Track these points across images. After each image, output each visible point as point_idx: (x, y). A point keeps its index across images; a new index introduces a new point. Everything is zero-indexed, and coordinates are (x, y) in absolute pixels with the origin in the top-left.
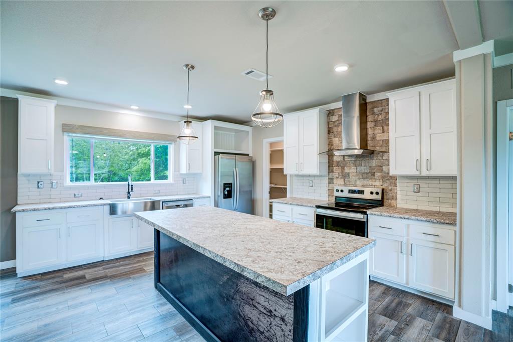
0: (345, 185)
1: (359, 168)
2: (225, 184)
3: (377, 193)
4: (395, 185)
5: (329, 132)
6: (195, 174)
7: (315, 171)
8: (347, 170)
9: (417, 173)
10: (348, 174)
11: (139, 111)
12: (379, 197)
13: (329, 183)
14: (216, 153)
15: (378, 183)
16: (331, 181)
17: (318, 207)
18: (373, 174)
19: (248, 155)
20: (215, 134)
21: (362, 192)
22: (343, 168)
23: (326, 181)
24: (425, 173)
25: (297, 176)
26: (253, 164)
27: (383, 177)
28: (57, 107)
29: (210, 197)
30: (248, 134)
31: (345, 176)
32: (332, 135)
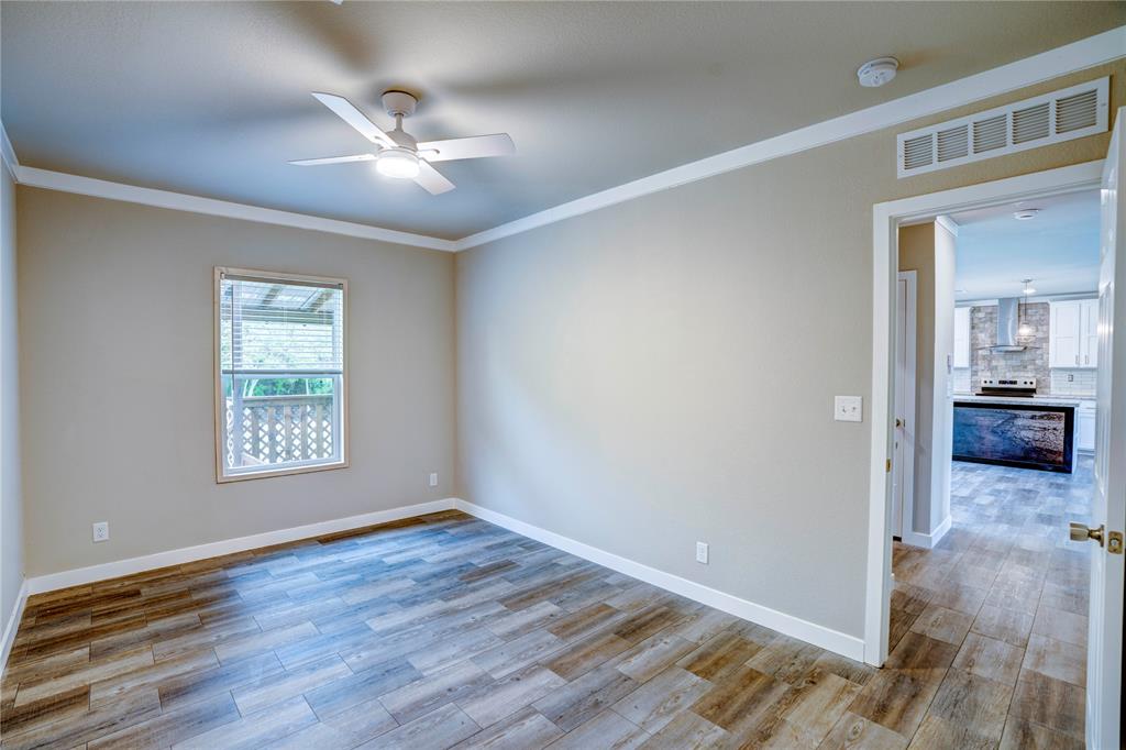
0: (994, 376)
1: (1009, 362)
3: (1031, 383)
4: (1049, 376)
5: (973, 328)
8: (994, 363)
9: (1076, 366)
10: (996, 367)
13: (972, 375)
15: (1030, 375)
16: (974, 373)
18: (1025, 367)
21: (1015, 383)
22: (990, 361)
23: (968, 373)
24: (1083, 365)
27: (1036, 370)
31: (992, 368)
32: (976, 330)
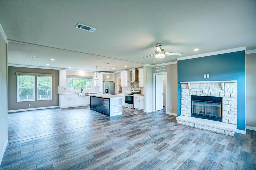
0: (134, 89)
1: (136, 85)
2: (106, 89)
3: (139, 91)
4: (142, 89)
5: (131, 76)
6: (98, 87)
7: (127, 86)
11: (84, 70)
12: (139, 92)
13: (131, 89)
14: (104, 81)
15: (139, 89)
17: (126, 94)
19: (113, 81)
20: (103, 75)
21: (136, 91)
22: (133, 85)
25: (125, 87)
26: (114, 84)
28: (67, 71)
29: (102, 93)
30: (113, 76)
31: (134, 87)
